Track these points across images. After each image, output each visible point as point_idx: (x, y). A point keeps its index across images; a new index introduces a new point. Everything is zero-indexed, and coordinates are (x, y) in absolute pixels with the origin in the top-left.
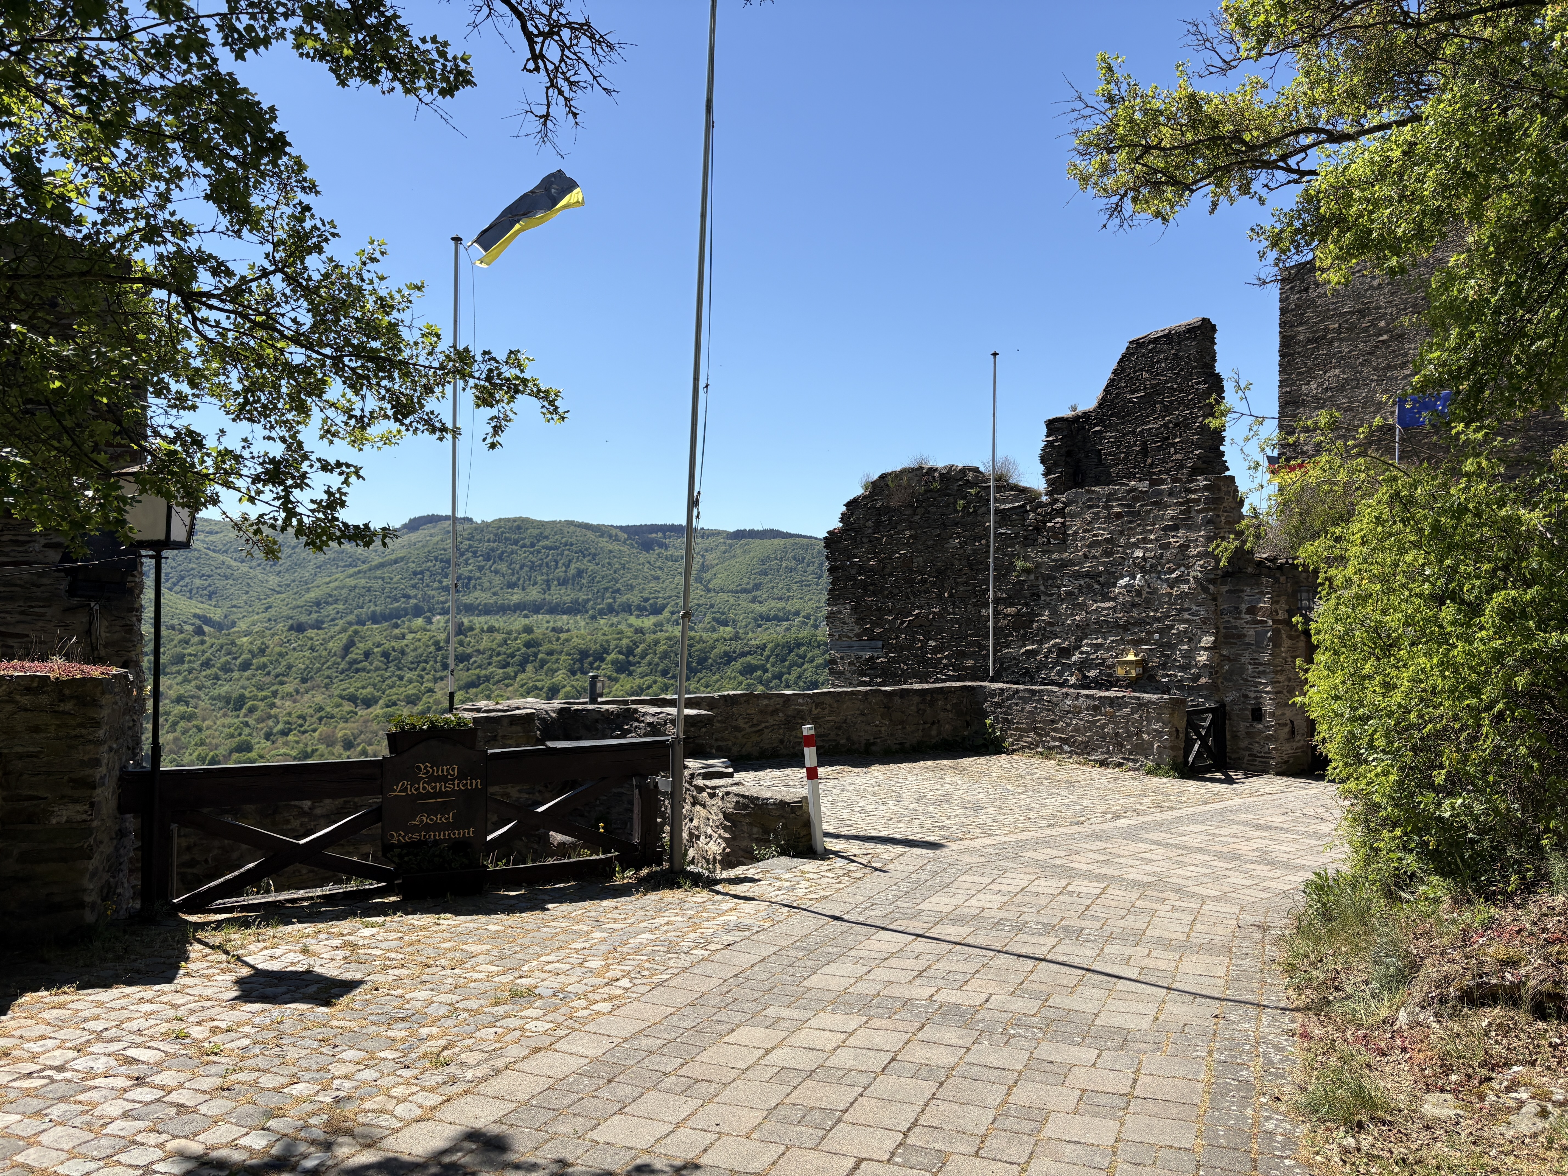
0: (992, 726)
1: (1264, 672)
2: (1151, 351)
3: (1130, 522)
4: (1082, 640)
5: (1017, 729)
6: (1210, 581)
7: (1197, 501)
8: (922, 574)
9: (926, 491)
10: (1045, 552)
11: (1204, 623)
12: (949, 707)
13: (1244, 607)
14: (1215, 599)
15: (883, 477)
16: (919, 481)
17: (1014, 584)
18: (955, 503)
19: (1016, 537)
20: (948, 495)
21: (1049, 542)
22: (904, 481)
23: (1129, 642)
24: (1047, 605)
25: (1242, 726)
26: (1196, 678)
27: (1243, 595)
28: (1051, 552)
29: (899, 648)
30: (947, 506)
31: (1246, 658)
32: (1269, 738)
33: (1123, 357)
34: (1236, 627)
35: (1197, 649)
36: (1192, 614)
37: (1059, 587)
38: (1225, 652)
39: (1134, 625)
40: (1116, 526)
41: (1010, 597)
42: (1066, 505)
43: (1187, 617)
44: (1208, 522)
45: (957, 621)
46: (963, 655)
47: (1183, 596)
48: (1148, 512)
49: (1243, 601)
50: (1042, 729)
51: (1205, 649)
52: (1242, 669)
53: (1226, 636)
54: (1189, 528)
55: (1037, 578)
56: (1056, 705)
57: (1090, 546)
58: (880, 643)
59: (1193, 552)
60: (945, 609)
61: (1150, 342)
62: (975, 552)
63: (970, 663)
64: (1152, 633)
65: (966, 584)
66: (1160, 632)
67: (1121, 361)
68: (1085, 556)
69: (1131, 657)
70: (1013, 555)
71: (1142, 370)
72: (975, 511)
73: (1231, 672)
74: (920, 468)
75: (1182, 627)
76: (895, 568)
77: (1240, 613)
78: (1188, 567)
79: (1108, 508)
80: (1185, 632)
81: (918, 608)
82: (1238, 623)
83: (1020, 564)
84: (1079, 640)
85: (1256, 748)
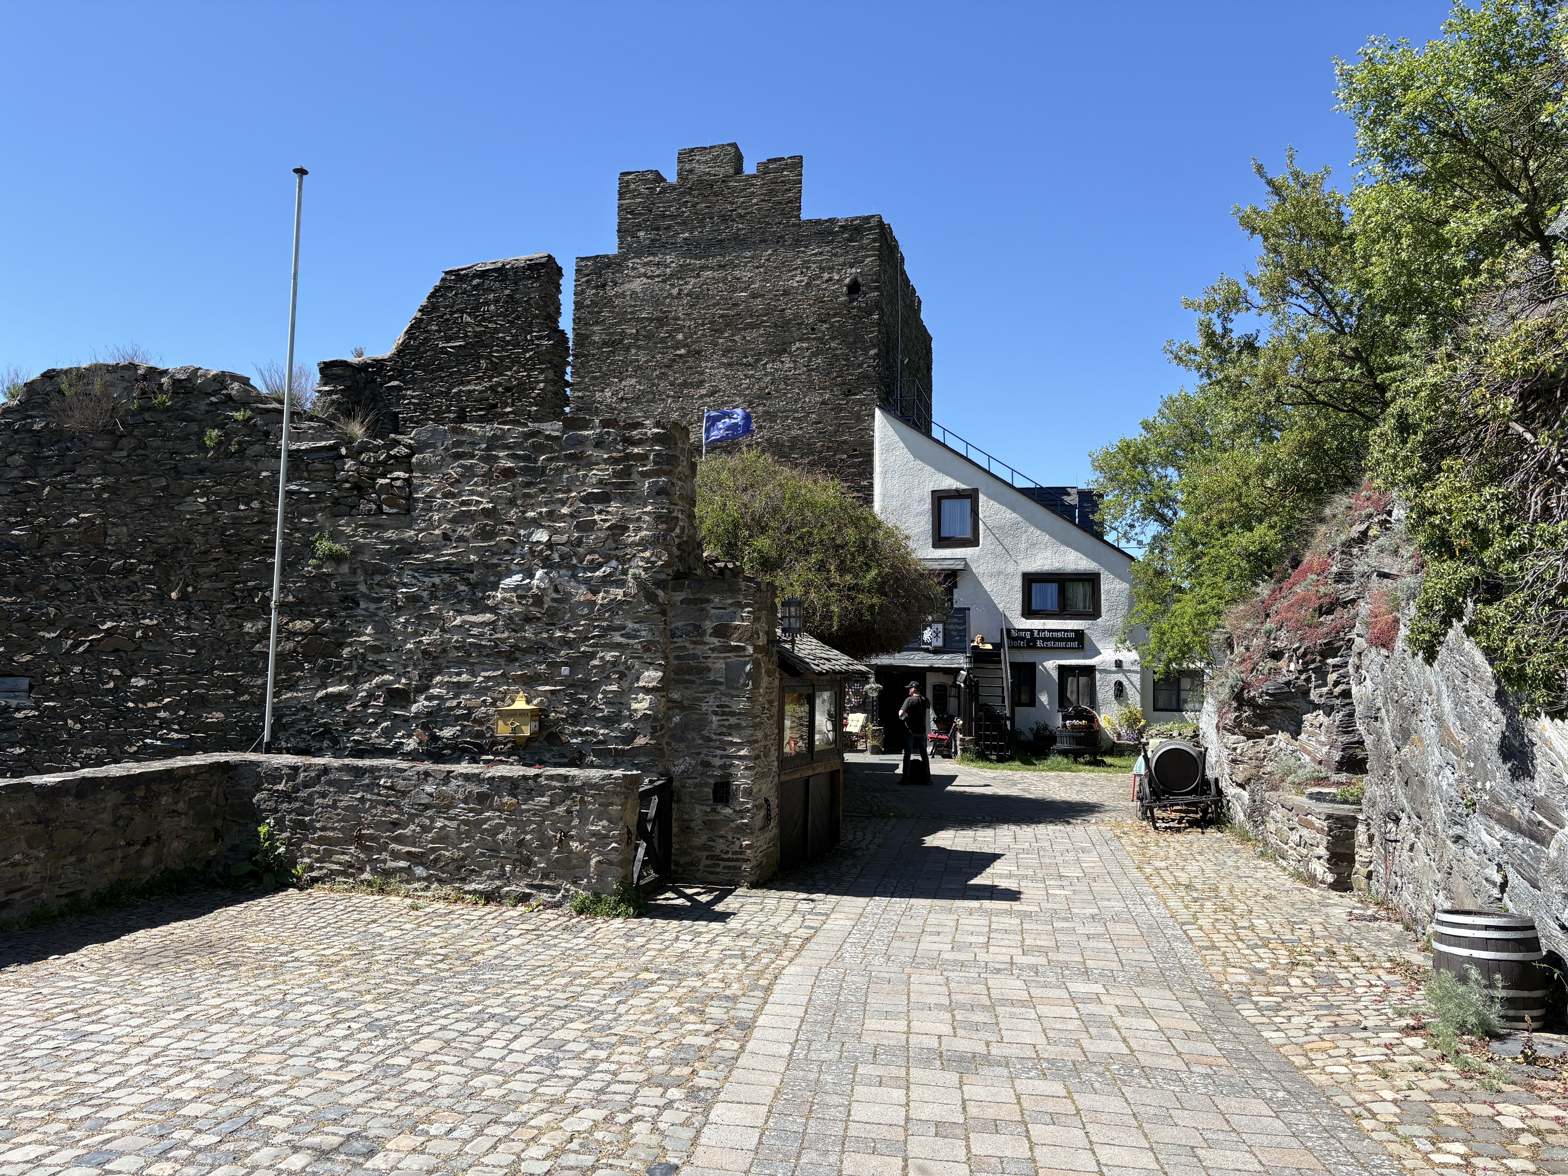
0: (270, 836)
1: (738, 727)
2: (475, 288)
3: (528, 485)
4: (431, 677)
5: (320, 841)
6: (659, 584)
7: (643, 458)
8: (123, 555)
9: (142, 409)
10: (371, 527)
11: (646, 649)
12: (181, 806)
13: (709, 625)
14: (663, 613)
15: (50, 376)
16: (129, 390)
17: (310, 580)
18: (202, 433)
19: (318, 500)
20: (189, 420)
21: (380, 511)
22: (97, 387)
23: (516, 680)
24: (371, 617)
25: (698, 812)
26: (629, 737)
27: (708, 607)
28: (384, 528)
29: (67, 691)
30: (185, 439)
31: (709, 704)
32: (743, 830)
33: (437, 290)
34: (695, 657)
35: (631, 690)
36: (627, 636)
37: (393, 587)
38: (675, 696)
39: (525, 651)
40: (503, 488)
41: (300, 602)
42: (413, 451)
43: (618, 638)
44: (660, 492)
45: (193, 642)
46: (203, 703)
47: (614, 606)
48: (559, 471)
49: (707, 617)
50: (372, 838)
51: (647, 690)
52: (703, 722)
53: (678, 671)
54: (626, 499)
55: (354, 572)
56: (404, 794)
57: (454, 521)
58: (24, 683)
59: (631, 537)
60: (169, 621)
61: (477, 275)
62: (236, 521)
63: (217, 716)
64: (557, 665)
65: (215, 577)
66: (571, 663)
67: (433, 295)
68: (446, 537)
69: (520, 704)
70: (311, 529)
71: (462, 311)
72: (241, 451)
73: (684, 726)
74: (133, 367)
75: (609, 656)
76: (68, 545)
77: (703, 634)
78: (622, 560)
79: (490, 459)
80: (614, 664)
81: (112, 617)
82: (699, 650)
83: (324, 546)
84: (427, 678)
85: (720, 845)
